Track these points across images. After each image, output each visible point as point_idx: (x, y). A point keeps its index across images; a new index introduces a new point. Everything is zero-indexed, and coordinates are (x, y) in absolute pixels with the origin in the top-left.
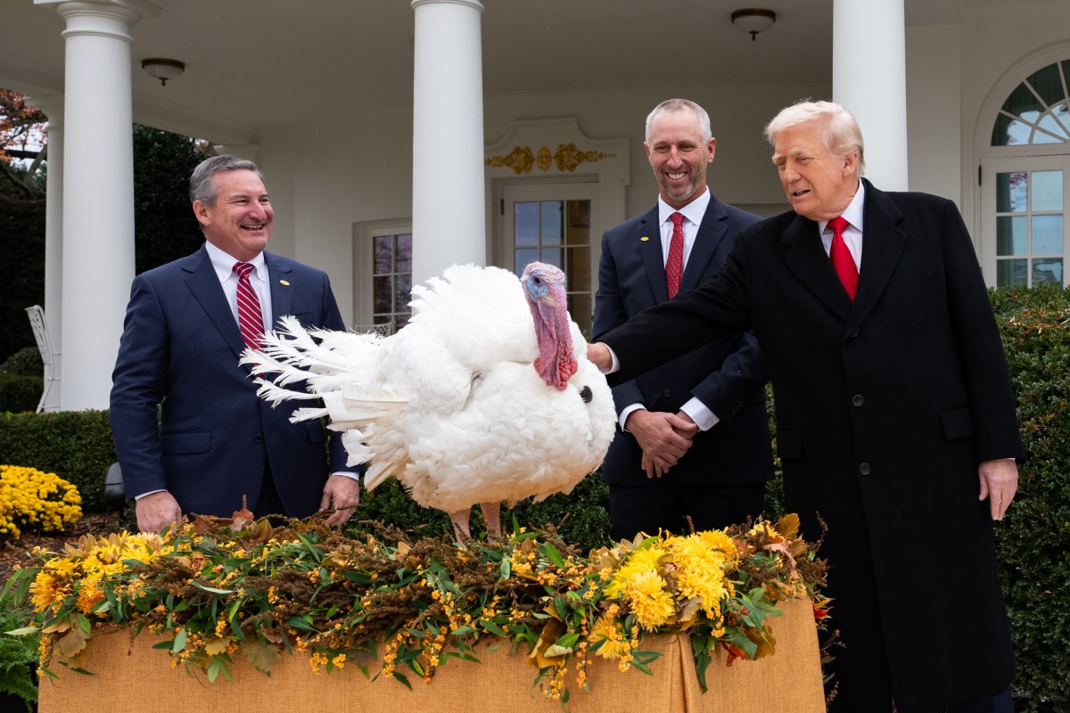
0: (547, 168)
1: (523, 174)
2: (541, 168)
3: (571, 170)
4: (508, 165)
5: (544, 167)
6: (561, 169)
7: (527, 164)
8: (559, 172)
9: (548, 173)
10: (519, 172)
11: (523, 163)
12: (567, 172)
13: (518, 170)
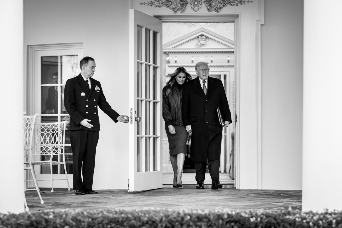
0: (199, 9)
1: (179, 13)
2: (194, 9)
3: (217, 11)
4: (168, 6)
5: (196, 8)
6: (209, 11)
7: (182, 6)
8: (208, 13)
9: (199, 13)
10: (176, 12)
11: (179, 5)
12: (214, 13)
13: (175, 10)
